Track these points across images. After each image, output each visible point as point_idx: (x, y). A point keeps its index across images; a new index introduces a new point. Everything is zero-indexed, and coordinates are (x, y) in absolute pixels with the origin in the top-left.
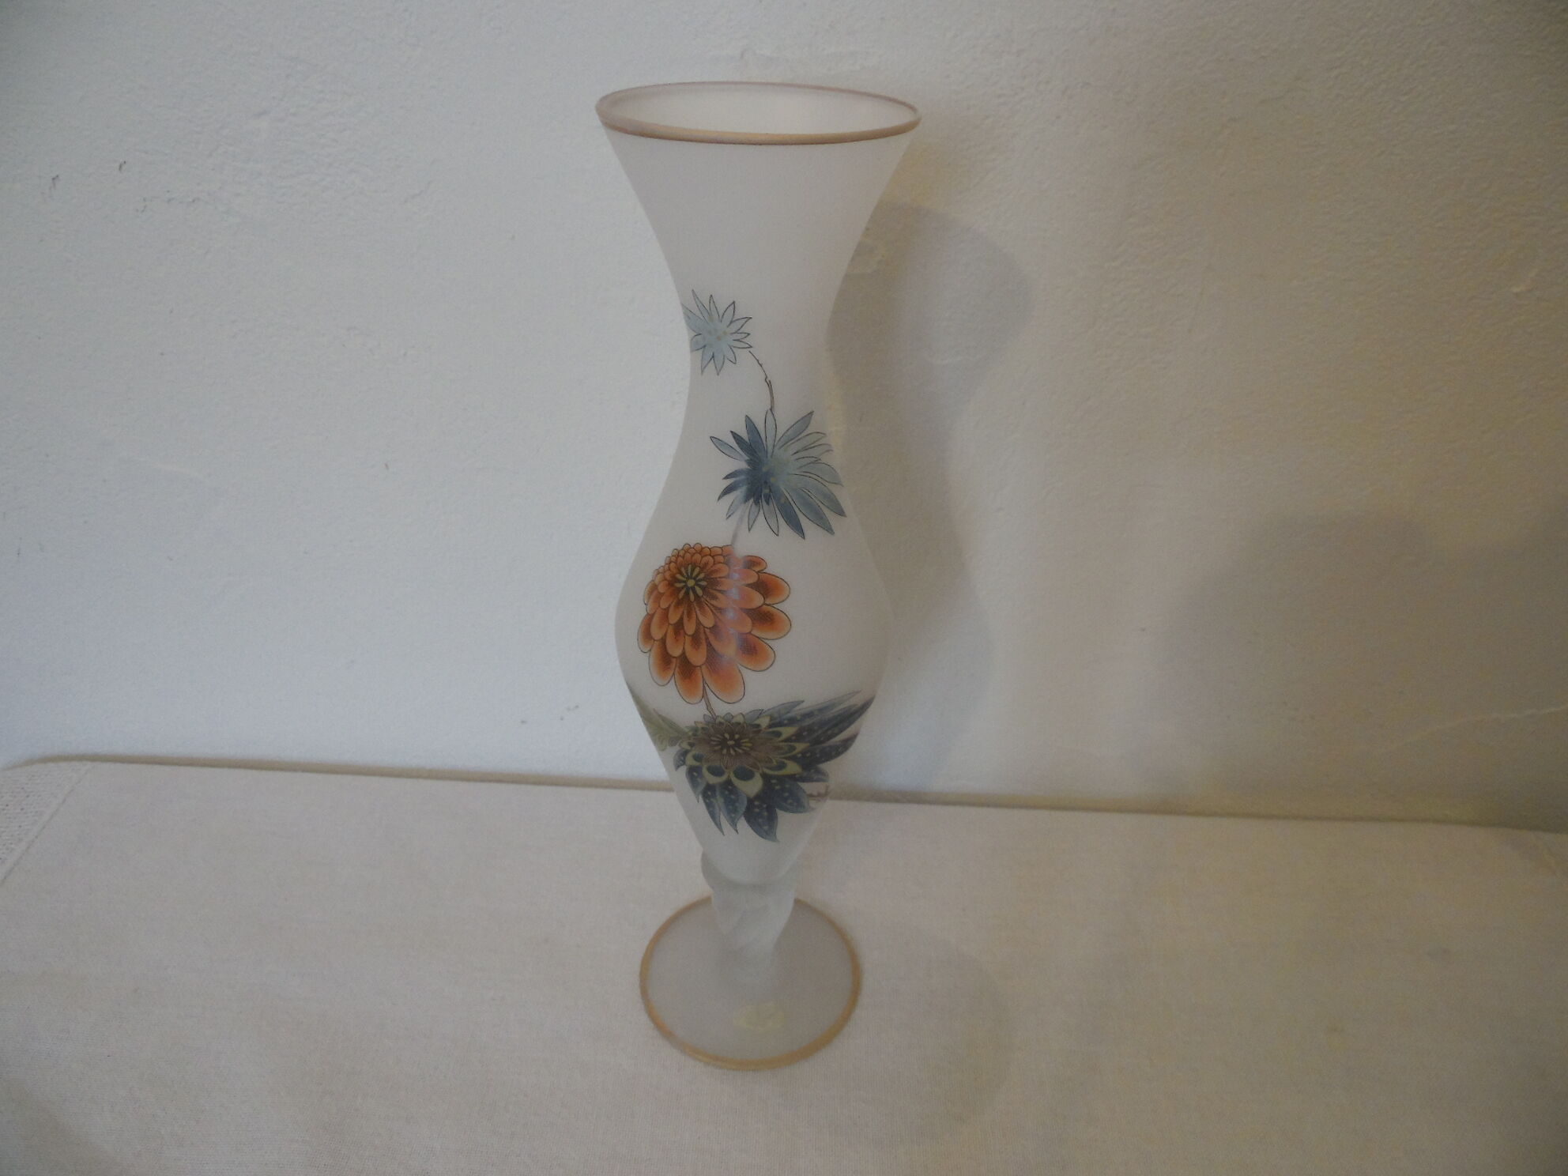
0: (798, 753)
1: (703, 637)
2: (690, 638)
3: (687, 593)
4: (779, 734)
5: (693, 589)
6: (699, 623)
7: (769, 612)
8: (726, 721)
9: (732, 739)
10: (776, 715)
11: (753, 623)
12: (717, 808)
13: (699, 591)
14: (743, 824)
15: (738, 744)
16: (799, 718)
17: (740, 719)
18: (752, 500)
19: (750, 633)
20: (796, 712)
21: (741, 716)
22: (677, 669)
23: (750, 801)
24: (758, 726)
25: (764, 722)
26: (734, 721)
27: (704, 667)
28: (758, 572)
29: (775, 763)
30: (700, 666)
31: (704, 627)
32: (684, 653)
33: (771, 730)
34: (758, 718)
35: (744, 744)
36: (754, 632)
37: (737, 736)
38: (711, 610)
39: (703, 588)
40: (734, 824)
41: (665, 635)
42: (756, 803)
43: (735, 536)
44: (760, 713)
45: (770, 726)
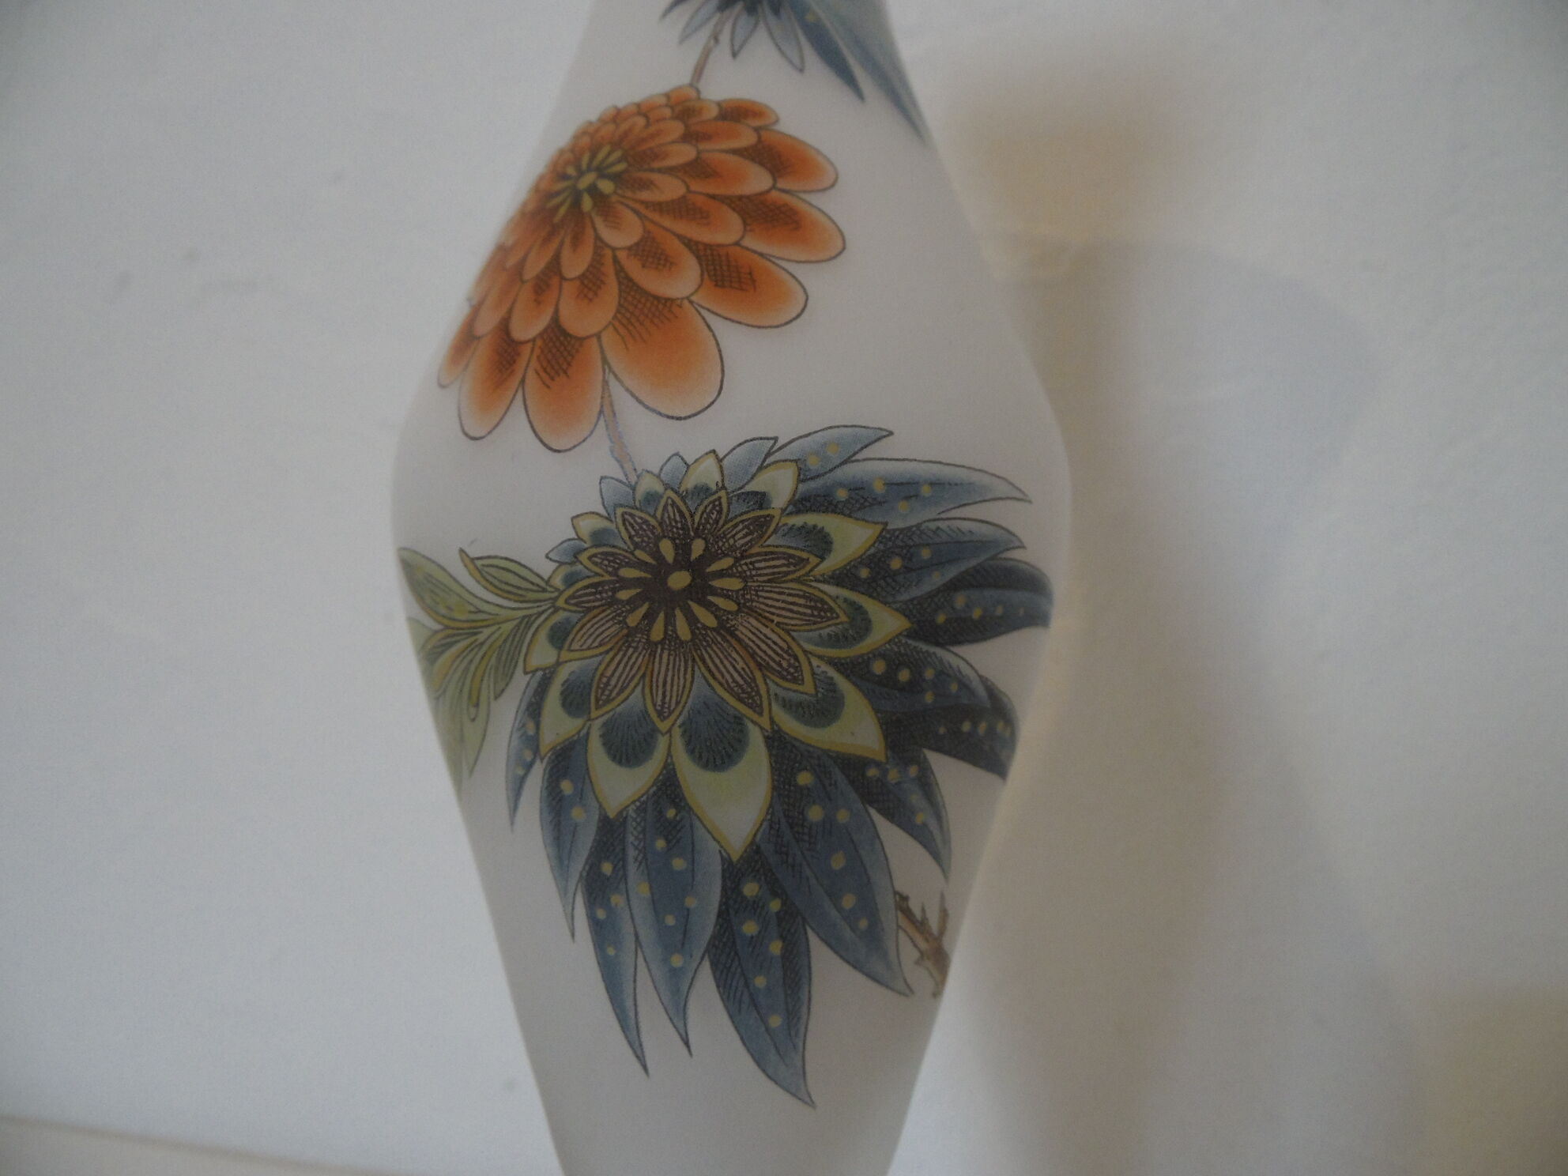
0: (877, 654)
1: (609, 269)
2: (578, 283)
3: (576, 203)
4: (821, 543)
5: (593, 190)
6: (600, 243)
7: (786, 205)
8: (667, 486)
9: (683, 562)
10: (813, 464)
11: (745, 224)
12: (629, 943)
13: (606, 186)
14: (705, 995)
15: (700, 590)
16: (879, 488)
17: (707, 474)
18: (739, 7)
19: (737, 244)
20: (871, 468)
21: (711, 462)
22: (534, 364)
24: (761, 499)
25: (780, 485)
26: (689, 484)
27: (606, 338)
28: (757, 130)
29: (808, 686)
30: (598, 336)
31: (614, 249)
32: (556, 320)
33: (798, 520)
34: (761, 468)
35: (717, 583)
36: (748, 242)
37: (698, 548)
38: (636, 212)
39: (616, 178)
40: (678, 1011)
41: (510, 311)
42: (750, 889)
43: (699, 71)
44: (769, 453)
45: (801, 503)
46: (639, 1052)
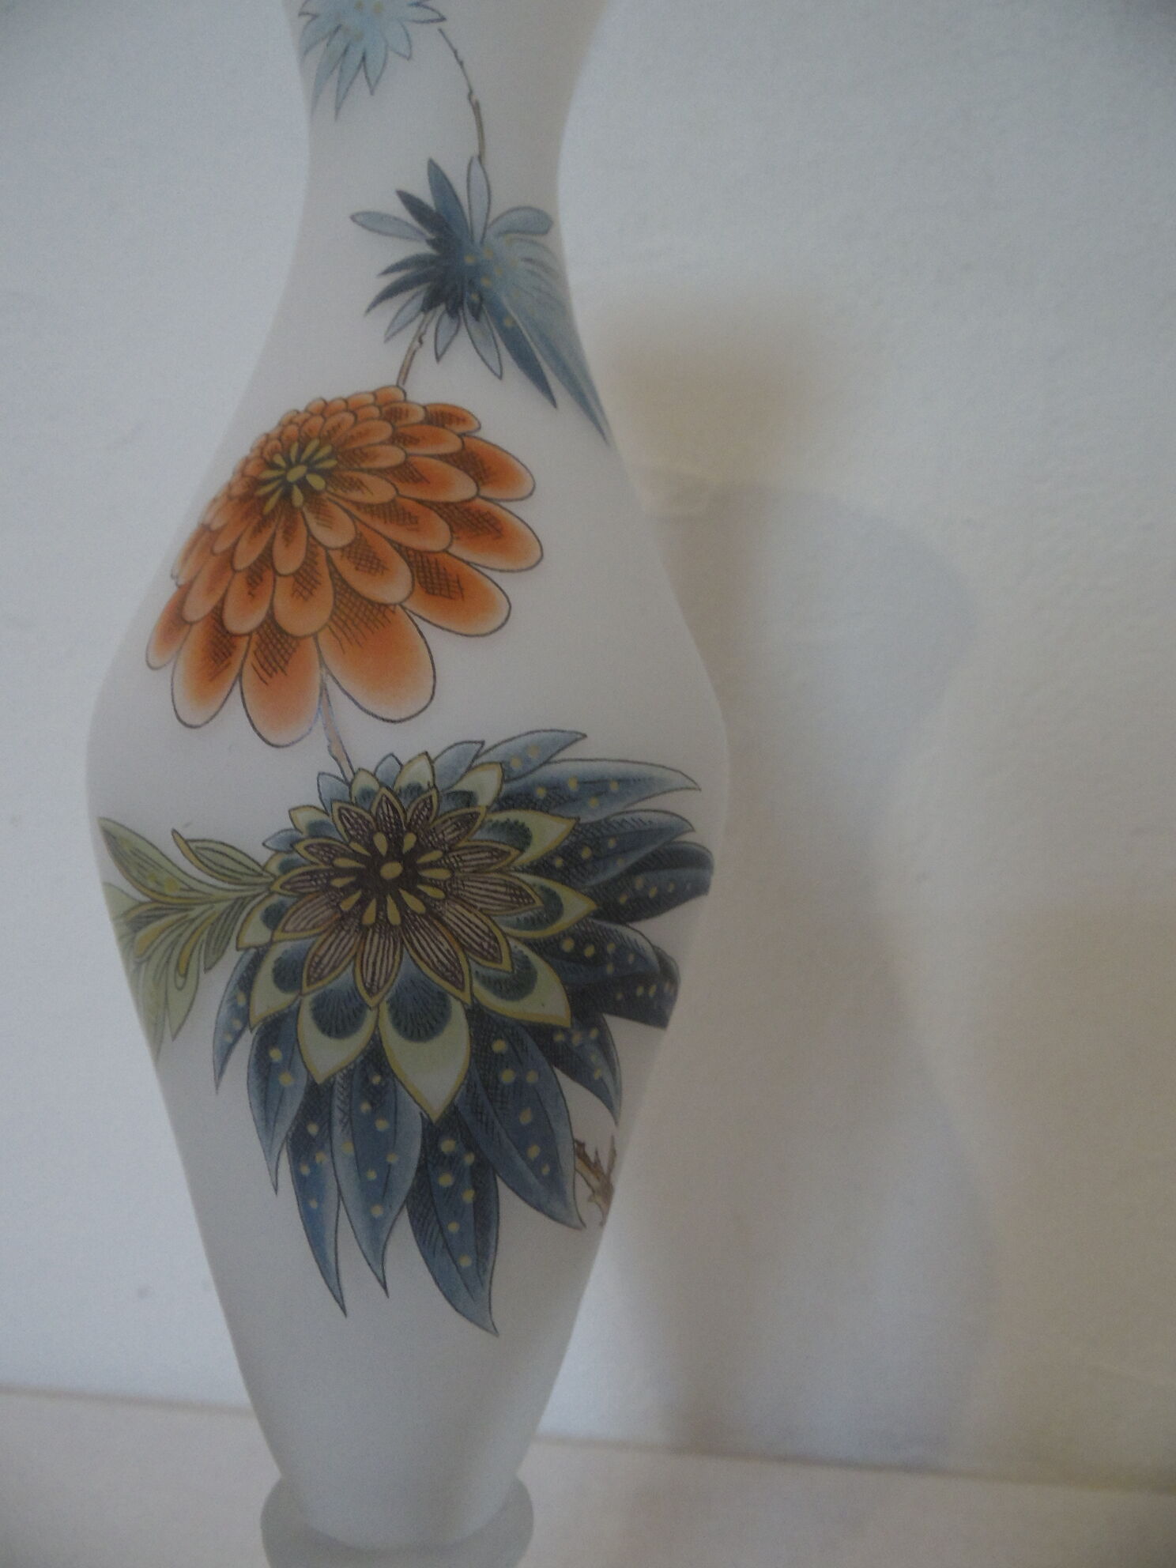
0: (565, 934)
1: (324, 570)
2: (291, 580)
3: (287, 496)
4: (521, 836)
5: (303, 484)
6: (313, 542)
7: (489, 513)
8: (381, 784)
9: (396, 852)
10: (516, 766)
11: (452, 531)
12: (332, 1195)
13: (317, 482)
14: (403, 1245)
15: (411, 879)
16: (573, 786)
17: (420, 774)
18: (442, 308)
19: (445, 551)
20: (567, 768)
21: (424, 762)
22: (251, 658)
23: (432, 1133)
24: (468, 798)
25: (486, 785)
26: (403, 782)
27: (321, 638)
28: (461, 436)
29: (506, 964)
30: (315, 636)
31: (326, 548)
32: (271, 616)
33: (501, 817)
34: (470, 769)
35: (426, 874)
36: (453, 550)
37: (410, 841)
38: (346, 511)
39: (326, 474)
40: (376, 1256)
41: (223, 600)
42: (448, 1146)
43: (405, 371)
44: (475, 755)
45: (505, 802)
46: (338, 1295)
